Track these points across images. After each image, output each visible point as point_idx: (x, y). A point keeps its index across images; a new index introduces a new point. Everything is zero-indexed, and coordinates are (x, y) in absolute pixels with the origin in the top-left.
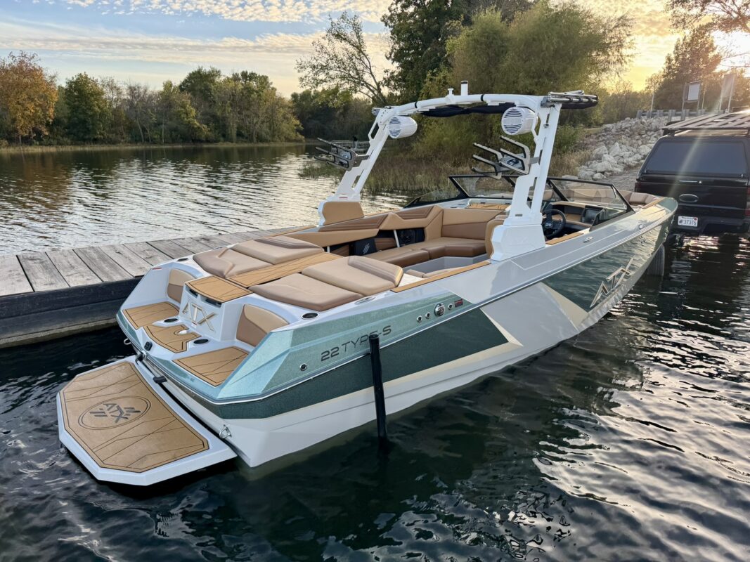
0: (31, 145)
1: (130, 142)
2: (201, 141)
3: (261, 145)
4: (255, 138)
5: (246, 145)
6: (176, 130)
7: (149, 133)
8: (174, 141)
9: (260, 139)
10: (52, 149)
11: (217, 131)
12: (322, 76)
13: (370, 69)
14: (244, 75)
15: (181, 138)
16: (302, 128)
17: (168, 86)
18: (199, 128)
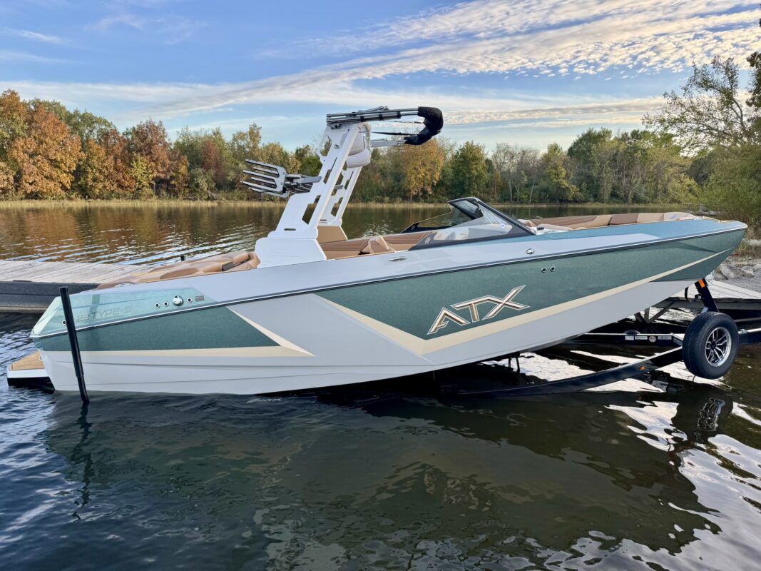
0: (418, 202)
1: (499, 202)
3: (637, 206)
4: (630, 199)
5: (618, 206)
6: (546, 190)
7: (518, 193)
8: (541, 201)
9: (637, 200)
14: (635, 134)
15: (549, 198)
17: (553, 148)
18: (567, 188)
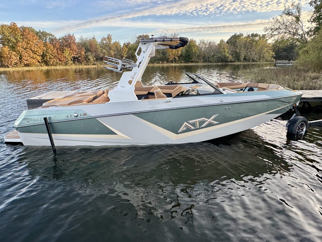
0: (173, 63)
1: (203, 62)
2: (228, 62)
3: (253, 63)
4: (251, 60)
5: (246, 63)
6: (220, 58)
7: (210, 59)
8: (218, 62)
9: (253, 61)
10: (178, 64)
11: (235, 58)
12: (275, 33)
13: (302, 27)
14: (253, 35)
15: (221, 61)
16: (275, 56)
17: (222, 41)
18: (228, 57)
